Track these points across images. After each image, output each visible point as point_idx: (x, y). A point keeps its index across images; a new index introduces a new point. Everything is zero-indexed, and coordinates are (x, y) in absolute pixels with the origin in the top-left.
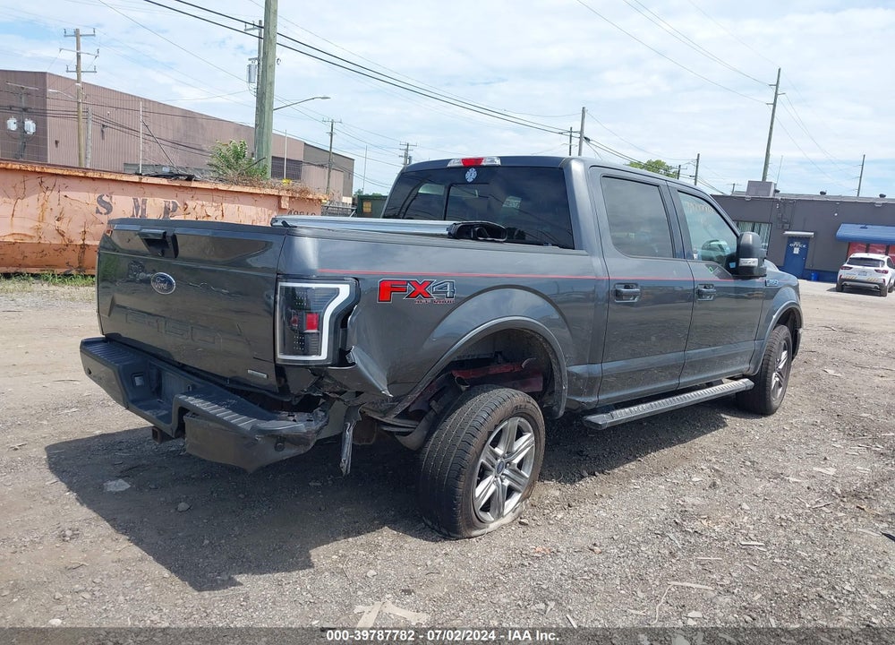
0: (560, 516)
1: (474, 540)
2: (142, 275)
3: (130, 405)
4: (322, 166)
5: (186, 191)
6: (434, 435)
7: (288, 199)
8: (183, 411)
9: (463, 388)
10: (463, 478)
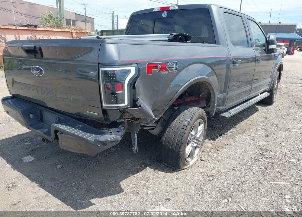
0: (215, 155)
1: (186, 170)
2: (25, 67)
3: (29, 127)
4: (83, 21)
5: (35, 32)
6: (167, 130)
7: (75, 33)
8: (56, 131)
9: (176, 108)
10: (182, 148)
